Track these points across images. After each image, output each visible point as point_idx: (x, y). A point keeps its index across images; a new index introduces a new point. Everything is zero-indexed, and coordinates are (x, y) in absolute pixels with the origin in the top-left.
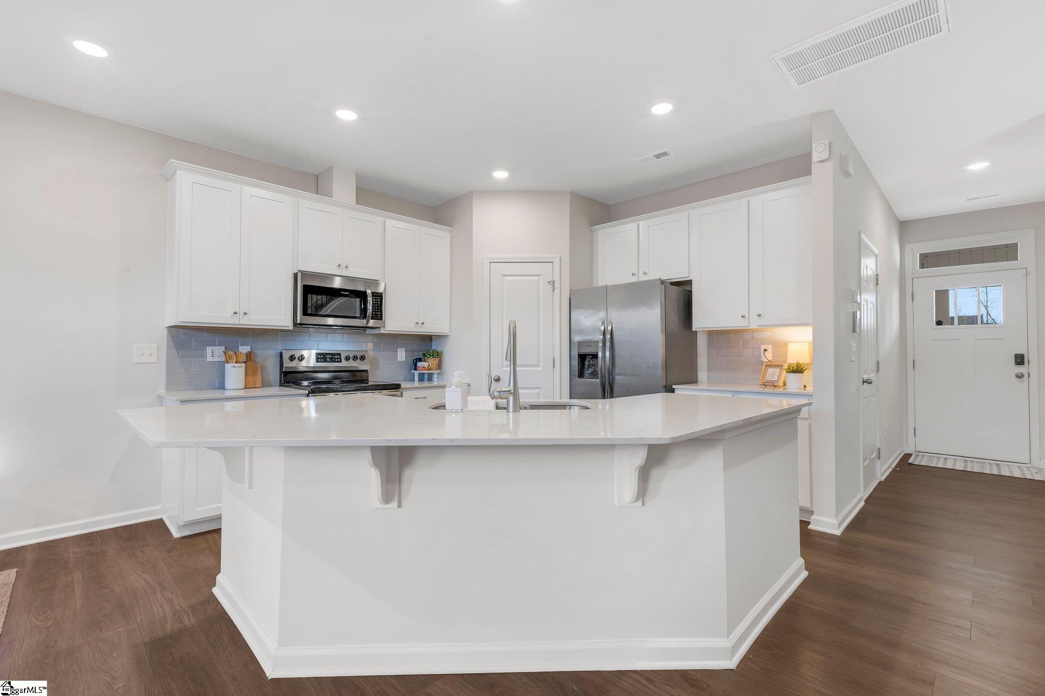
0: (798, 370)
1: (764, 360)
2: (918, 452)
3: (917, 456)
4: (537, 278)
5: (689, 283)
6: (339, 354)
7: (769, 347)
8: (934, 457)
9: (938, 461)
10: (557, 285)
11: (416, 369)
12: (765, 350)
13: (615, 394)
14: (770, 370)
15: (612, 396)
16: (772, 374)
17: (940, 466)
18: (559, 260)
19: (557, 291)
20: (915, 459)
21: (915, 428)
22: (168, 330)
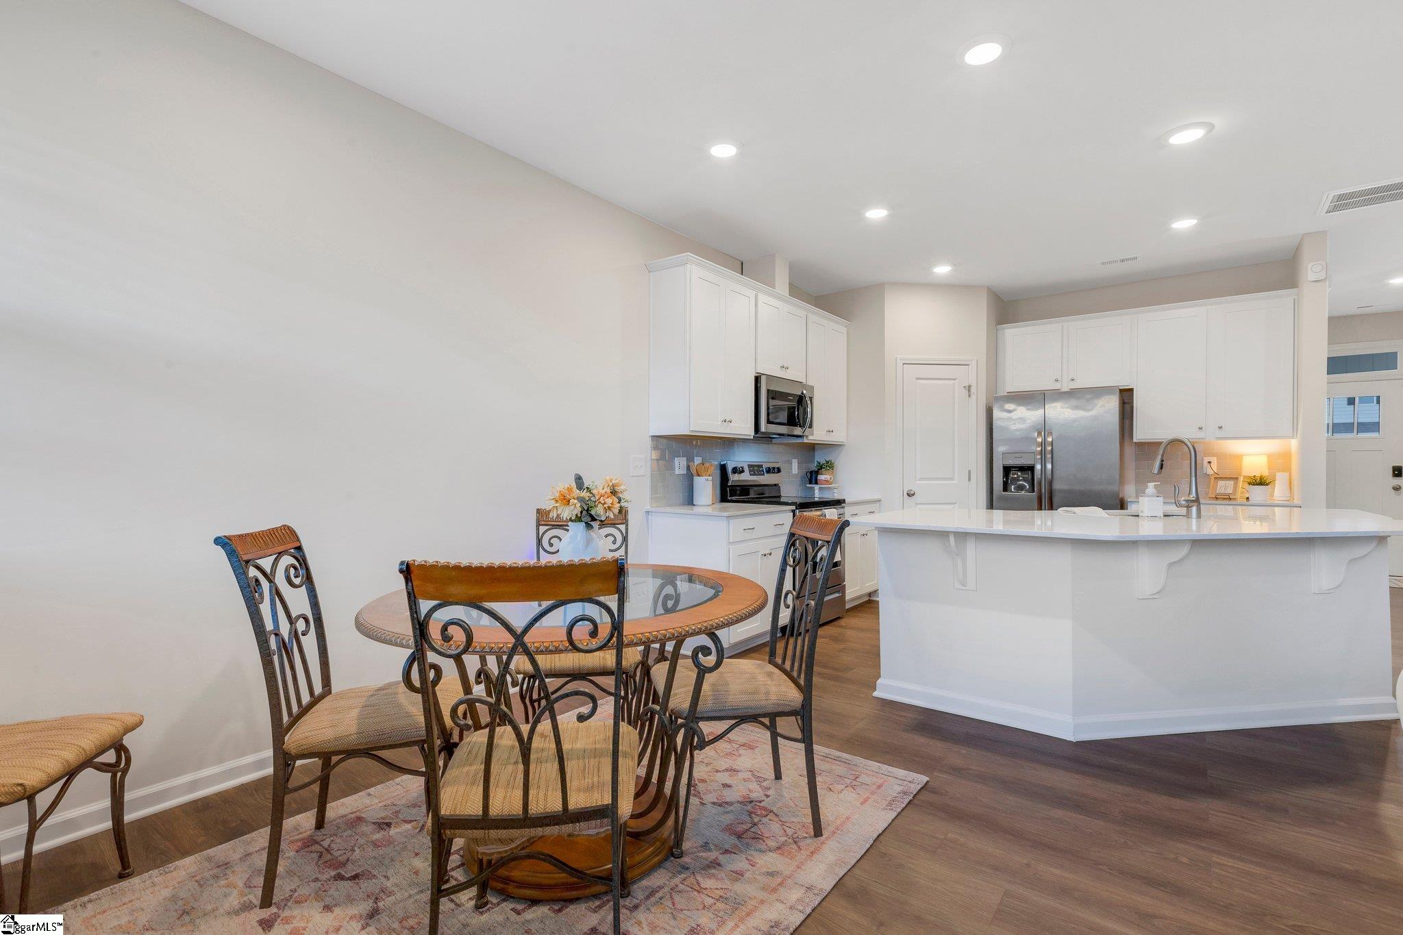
0: (1261, 482)
1: (1210, 472)
4: (952, 382)
5: (1131, 390)
6: (761, 466)
7: (1214, 460)
10: (973, 390)
11: (816, 483)
12: (1210, 462)
13: (1054, 506)
14: (1221, 483)
15: (1051, 507)
16: (1224, 487)
18: (976, 363)
19: (974, 397)
22: (652, 440)
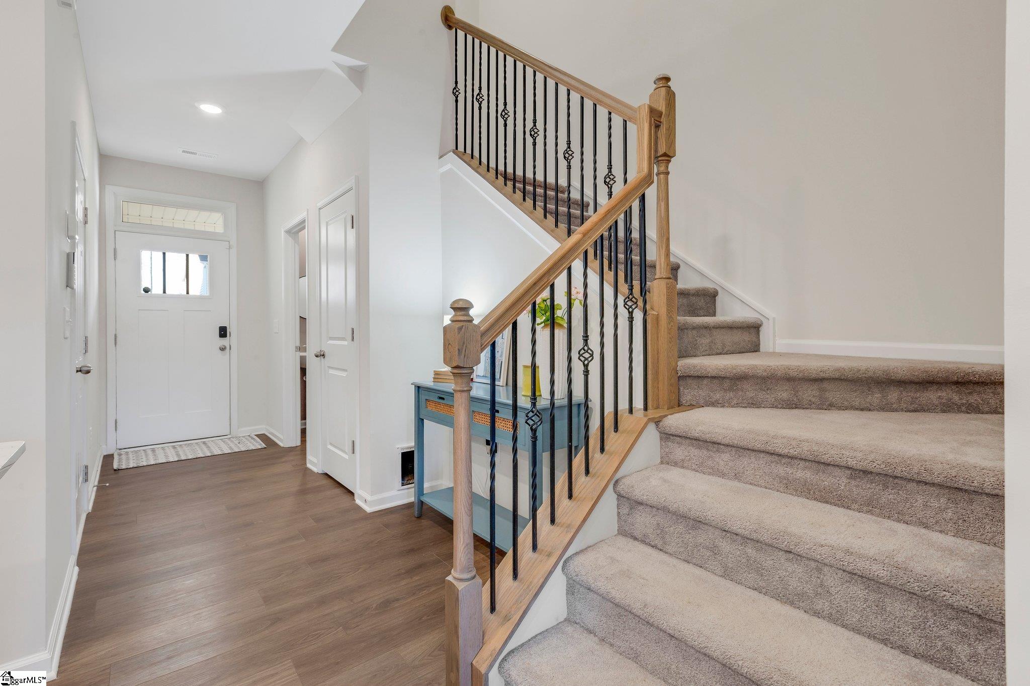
2: (120, 449)
3: (120, 455)
8: (140, 451)
9: (147, 455)
17: (152, 462)
20: (120, 460)
21: (116, 420)
